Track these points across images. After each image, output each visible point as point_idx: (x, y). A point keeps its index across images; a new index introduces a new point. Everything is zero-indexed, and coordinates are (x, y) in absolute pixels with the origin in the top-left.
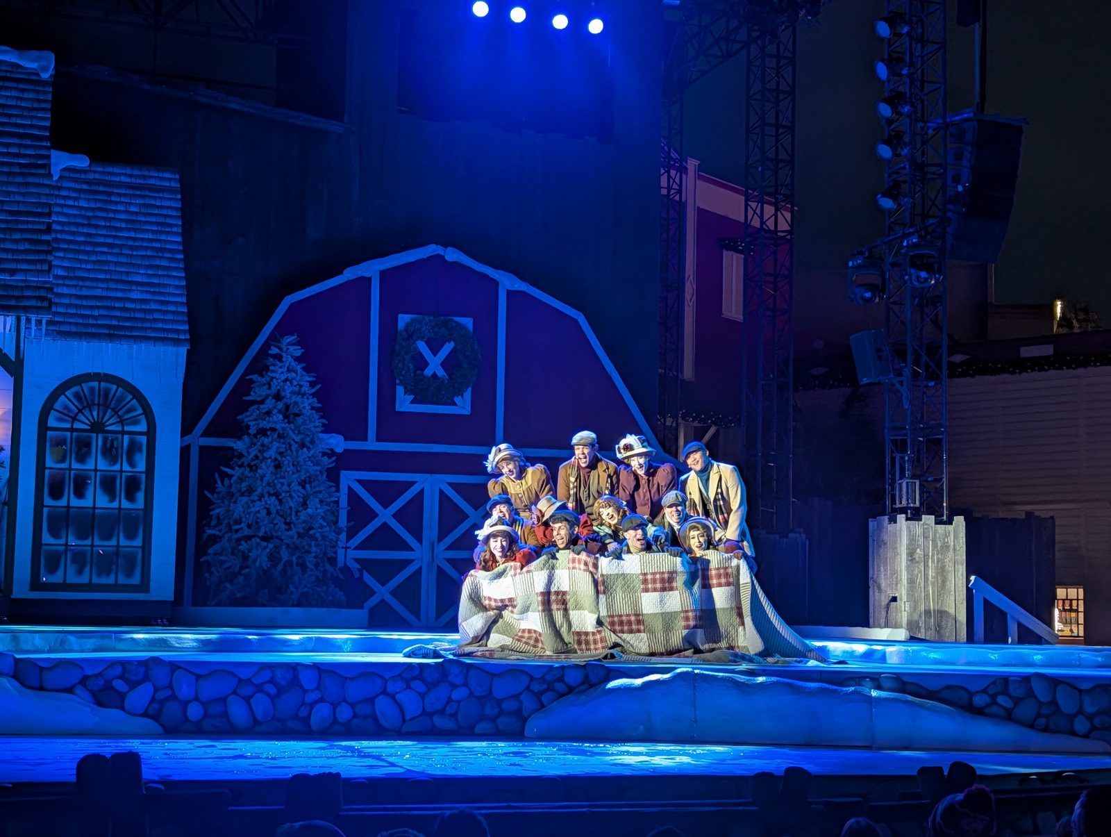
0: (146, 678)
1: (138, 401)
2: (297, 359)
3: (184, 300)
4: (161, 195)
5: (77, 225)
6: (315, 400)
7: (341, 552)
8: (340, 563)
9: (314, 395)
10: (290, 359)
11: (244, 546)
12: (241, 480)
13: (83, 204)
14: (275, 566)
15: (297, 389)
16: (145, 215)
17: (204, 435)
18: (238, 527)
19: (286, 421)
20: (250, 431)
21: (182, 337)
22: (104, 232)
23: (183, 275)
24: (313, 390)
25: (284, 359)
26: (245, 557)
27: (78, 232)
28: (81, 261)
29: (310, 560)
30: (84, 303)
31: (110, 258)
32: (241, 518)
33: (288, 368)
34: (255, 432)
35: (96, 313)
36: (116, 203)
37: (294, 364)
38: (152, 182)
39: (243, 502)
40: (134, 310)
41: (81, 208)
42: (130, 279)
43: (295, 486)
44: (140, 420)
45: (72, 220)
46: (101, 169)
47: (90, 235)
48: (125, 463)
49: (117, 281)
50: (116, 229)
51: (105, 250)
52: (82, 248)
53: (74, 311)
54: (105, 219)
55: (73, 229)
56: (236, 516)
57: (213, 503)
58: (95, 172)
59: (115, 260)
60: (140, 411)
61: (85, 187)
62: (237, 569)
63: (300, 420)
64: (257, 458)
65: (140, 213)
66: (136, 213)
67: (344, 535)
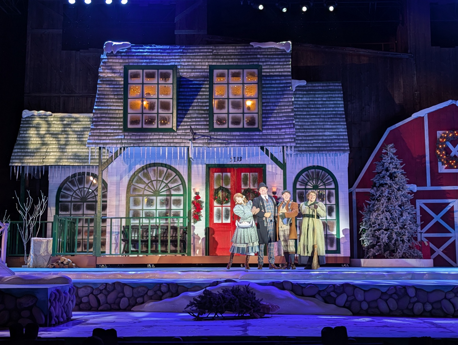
0: (344, 292)
1: (330, 176)
2: (394, 154)
3: (346, 134)
4: (335, 92)
5: (303, 108)
6: (403, 170)
7: (419, 235)
8: (419, 239)
9: (402, 168)
10: (391, 154)
11: (377, 233)
12: (374, 206)
13: (304, 99)
14: (390, 241)
15: (395, 166)
16: (329, 101)
17: (358, 187)
18: (374, 225)
19: (391, 180)
20: (376, 185)
21: (346, 149)
22: (313, 110)
23: (345, 123)
24: (402, 166)
25: (389, 154)
26: (378, 238)
27: (303, 111)
28: (305, 122)
29: (405, 238)
30: (308, 138)
31: (316, 120)
32: (375, 222)
33: (391, 158)
34: (378, 185)
35: (312, 142)
36: (318, 98)
37: (393, 156)
38: (331, 87)
39: (375, 215)
40: (327, 139)
41: (304, 101)
42: (324, 127)
43: (397, 207)
44: (332, 183)
45: (301, 106)
46: (310, 85)
47: (308, 111)
48: (327, 201)
49: (319, 129)
50: (318, 108)
51: (314, 116)
52: (306, 117)
53: (304, 142)
54: (313, 104)
55: (302, 110)
56: (373, 220)
57: (363, 216)
58: (309, 86)
59: (318, 120)
60: (332, 180)
61: (305, 93)
62: (375, 243)
63: (397, 179)
64: (380, 196)
65: (327, 100)
66: (325, 101)
67: (420, 227)
